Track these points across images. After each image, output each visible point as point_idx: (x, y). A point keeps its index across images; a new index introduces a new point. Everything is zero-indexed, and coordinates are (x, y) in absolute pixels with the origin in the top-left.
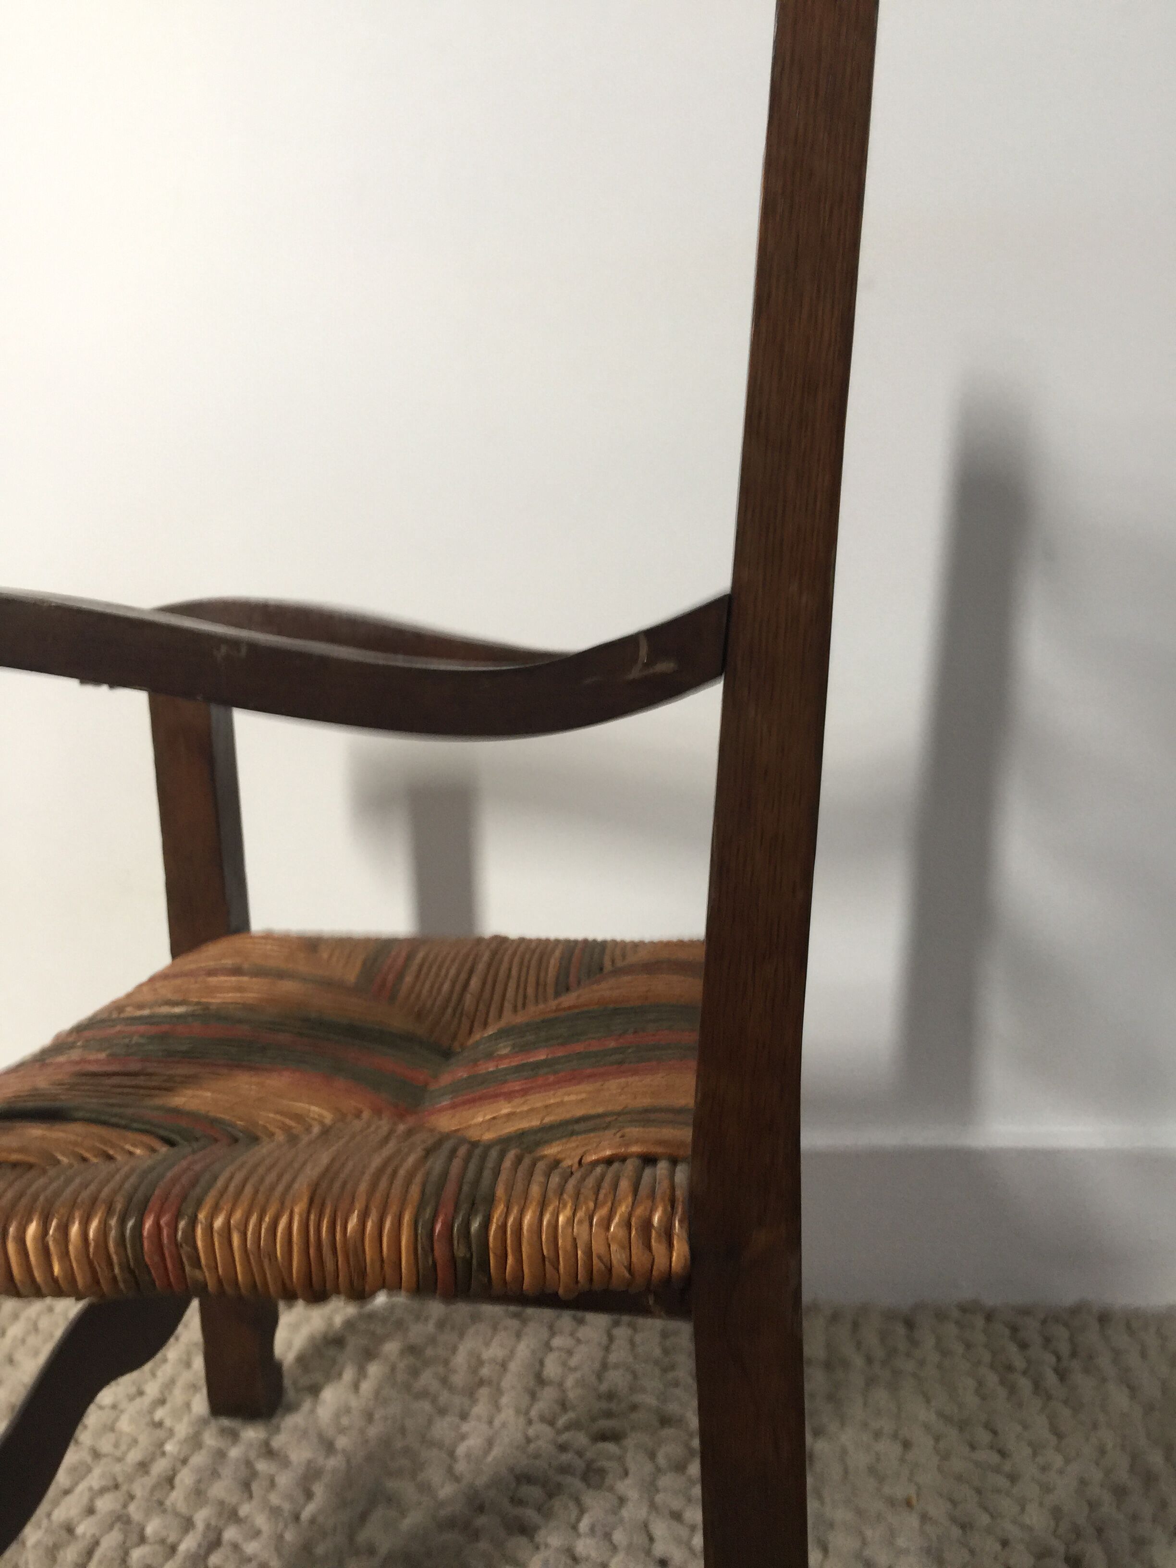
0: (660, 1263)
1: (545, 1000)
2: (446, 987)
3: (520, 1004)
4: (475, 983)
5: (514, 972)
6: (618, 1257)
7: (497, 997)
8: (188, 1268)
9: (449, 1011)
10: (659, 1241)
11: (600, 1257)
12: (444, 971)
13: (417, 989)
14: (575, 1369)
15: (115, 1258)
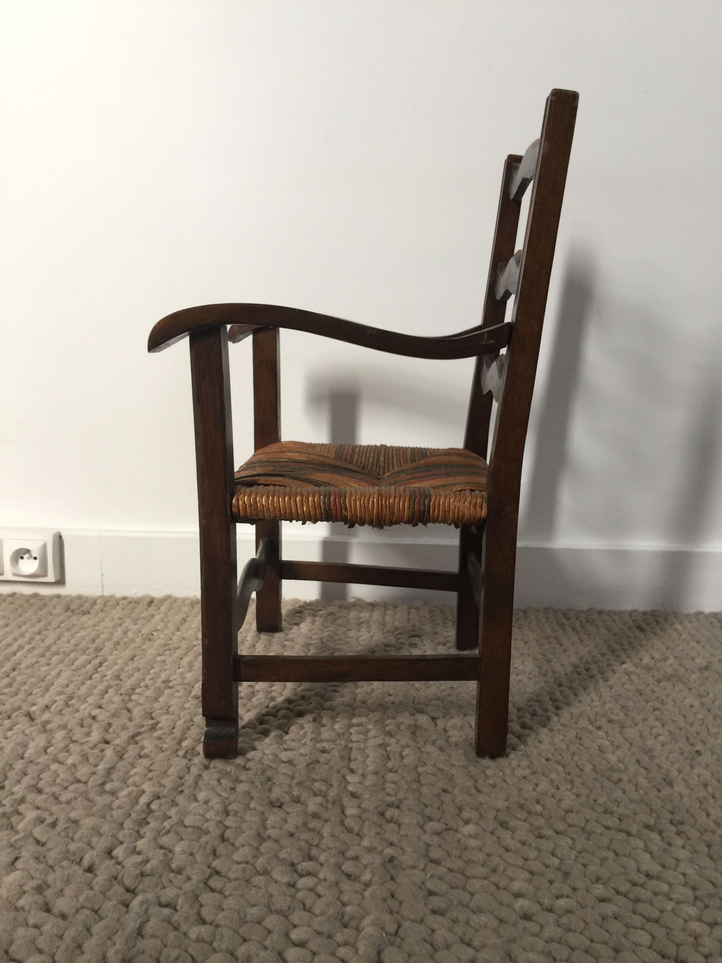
0: (478, 514)
1: (407, 464)
2: (371, 459)
3: (399, 465)
4: (382, 458)
5: (395, 455)
6: (466, 512)
7: (391, 463)
8: (343, 512)
9: (374, 466)
10: (479, 507)
11: (462, 511)
12: (368, 454)
13: (360, 460)
14: (398, 619)
15: (322, 507)
